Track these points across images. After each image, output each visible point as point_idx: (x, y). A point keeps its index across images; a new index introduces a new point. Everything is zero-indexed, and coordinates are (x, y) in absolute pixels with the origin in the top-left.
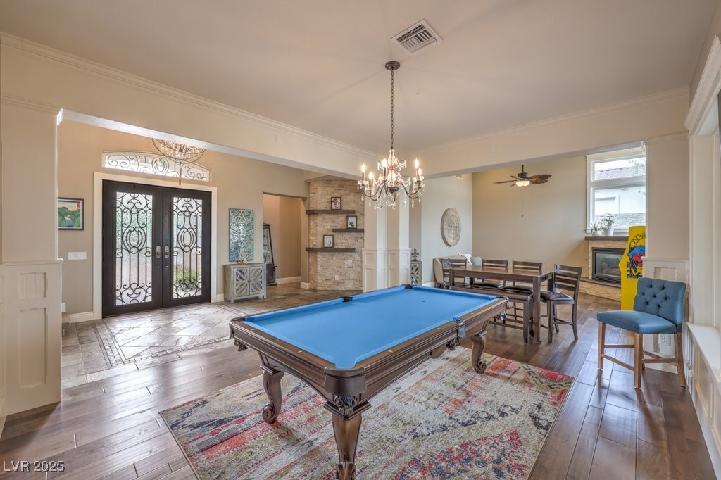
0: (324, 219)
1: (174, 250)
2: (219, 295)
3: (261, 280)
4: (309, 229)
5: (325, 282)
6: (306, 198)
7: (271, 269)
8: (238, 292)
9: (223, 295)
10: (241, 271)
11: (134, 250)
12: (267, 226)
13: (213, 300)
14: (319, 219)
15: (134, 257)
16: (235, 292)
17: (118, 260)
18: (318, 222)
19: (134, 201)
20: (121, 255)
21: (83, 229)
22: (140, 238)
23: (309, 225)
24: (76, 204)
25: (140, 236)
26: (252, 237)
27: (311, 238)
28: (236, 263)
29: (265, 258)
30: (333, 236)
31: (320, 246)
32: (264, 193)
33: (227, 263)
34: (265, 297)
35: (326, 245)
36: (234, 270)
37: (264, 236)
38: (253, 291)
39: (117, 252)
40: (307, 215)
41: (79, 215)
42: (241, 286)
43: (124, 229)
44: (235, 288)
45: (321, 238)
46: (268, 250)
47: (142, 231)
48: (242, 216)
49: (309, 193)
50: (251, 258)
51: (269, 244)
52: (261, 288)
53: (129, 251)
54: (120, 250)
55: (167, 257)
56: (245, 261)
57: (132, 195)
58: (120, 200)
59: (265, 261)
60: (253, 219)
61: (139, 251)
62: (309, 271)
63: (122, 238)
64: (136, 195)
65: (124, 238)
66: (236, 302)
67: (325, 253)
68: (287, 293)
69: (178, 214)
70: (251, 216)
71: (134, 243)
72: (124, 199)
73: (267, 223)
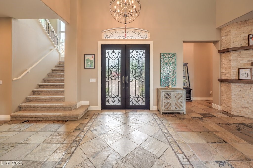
0: (239, 55)
1: (131, 78)
2: (154, 106)
3: (181, 101)
4: (221, 64)
5: (242, 109)
6: (217, 41)
7: (189, 91)
8: (166, 107)
9: (156, 106)
10: (167, 94)
11: (113, 78)
12: (185, 64)
13: (151, 109)
14: (233, 56)
15: (113, 82)
16: (163, 107)
17: (107, 83)
18: (232, 58)
19: (113, 54)
20: (108, 81)
21: (94, 68)
22: (116, 72)
23: (221, 62)
24: (92, 57)
25: (116, 71)
26: (175, 71)
27: (224, 71)
28: (165, 87)
29: (184, 83)
30: (251, 69)
31: (234, 77)
32: (184, 42)
33: (159, 87)
34: (185, 113)
35: (242, 77)
36: (163, 93)
37: (184, 71)
38: (176, 108)
39: (107, 79)
40: (219, 54)
41: (93, 62)
42: (167, 104)
43: (109, 67)
44: (164, 104)
45: (236, 71)
46: (186, 79)
47: (116, 68)
48: (168, 58)
49: (221, 37)
50: (175, 84)
51: (187, 76)
52: (182, 106)
53: (111, 79)
54: (108, 78)
55: (127, 82)
56: (171, 87)
57: (113, 50)
58: (108, 53)
59: (184, 85)
60: (176, 59)
61: (115, 79)
62: (221, 97)
63: (109, 72)
64: (114, 50)
65: (110, 72)
66: (164, 113)
67: (240, 84)
68: (202, 112)
69: (133, 59)
70: (175, 57)
71: (113, 75)
72: (109, 53)
73: (185, 62)
